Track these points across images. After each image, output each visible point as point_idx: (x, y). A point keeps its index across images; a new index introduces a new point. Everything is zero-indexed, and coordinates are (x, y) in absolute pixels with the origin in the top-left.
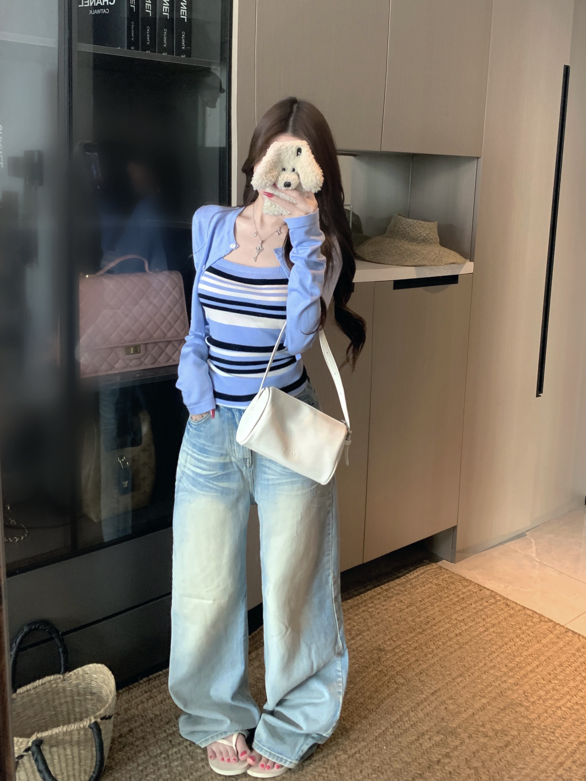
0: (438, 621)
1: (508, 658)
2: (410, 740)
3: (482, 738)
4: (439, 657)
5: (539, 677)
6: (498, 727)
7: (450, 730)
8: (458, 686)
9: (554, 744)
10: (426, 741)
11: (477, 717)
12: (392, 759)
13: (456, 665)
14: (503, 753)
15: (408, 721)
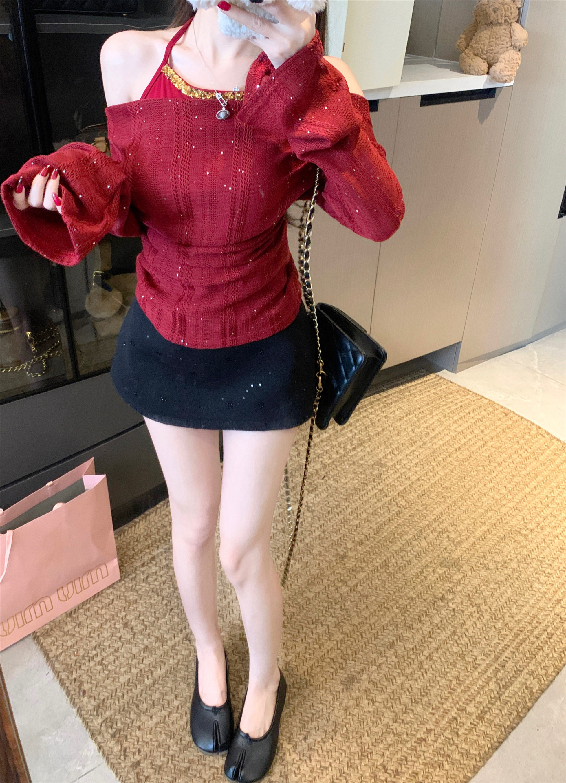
0: (437, 432)
1: (507, 477)
2: (414, 572)
3: (483, 571)
4: (440, 476)
5: (537, 500)
6: (498, 558)
7: (453, 561)
8: (459, 510)
9: (552, 578)
10: (430, 574)
11: (478, 546)
12: (397, 594)
13: (456, 485)
14: (504, 588)
15: (412, 551)
